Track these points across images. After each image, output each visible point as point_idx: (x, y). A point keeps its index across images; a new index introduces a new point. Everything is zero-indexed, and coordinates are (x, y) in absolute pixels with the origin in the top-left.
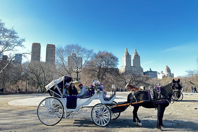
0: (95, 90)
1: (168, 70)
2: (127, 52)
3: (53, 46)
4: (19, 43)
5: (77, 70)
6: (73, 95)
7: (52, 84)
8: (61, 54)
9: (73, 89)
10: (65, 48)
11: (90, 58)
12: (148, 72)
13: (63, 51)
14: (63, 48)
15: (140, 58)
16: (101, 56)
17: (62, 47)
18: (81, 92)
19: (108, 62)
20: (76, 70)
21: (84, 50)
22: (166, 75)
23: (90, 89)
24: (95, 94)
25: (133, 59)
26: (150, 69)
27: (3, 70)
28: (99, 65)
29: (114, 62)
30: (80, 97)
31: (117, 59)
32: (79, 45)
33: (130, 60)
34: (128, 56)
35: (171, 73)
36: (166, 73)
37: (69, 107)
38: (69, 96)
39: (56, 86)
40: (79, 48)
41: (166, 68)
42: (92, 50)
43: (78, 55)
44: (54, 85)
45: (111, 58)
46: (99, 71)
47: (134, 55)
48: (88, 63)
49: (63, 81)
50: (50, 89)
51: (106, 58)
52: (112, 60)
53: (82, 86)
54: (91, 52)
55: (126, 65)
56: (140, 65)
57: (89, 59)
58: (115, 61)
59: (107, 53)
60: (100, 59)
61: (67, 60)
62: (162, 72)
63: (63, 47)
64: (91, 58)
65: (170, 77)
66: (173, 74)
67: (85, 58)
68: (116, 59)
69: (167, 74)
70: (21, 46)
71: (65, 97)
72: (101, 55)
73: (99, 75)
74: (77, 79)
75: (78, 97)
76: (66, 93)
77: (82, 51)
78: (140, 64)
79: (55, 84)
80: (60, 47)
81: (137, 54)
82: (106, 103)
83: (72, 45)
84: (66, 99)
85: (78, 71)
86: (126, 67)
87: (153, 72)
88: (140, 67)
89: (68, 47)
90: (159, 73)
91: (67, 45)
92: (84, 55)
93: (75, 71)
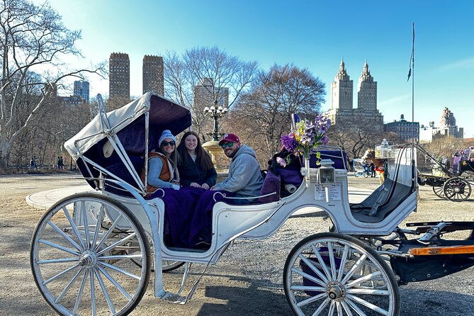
0: (307, 162)
1: (450, 119)
2: (344, 71)
3: (158, 60)
4: (68, 44)
5: (217, 108)
6: (194, 184)
7: (94, 129)
8: (176, 76)
9: (194, 157)
10: (185, 58)
11: (249, 84)
12: (395, 123)
13: (179, 67)
14: (181, 59)
15: (376, 89)
16: (278, 80)
17: (177, 56)
18: (231, 174)
19: (297, 95)
20: (213, 108)
21: (233, 65)
22: (443, 133)
23: (279, 159)
24: (307, 183)
25: (359, 90)
26: (402, 116)
27: (33, 113)
28: (272, 103)
29: (314, 96)
30: (229, 194)
31: (322, 86)
32: (221, 50)
33: (351, 94)
34: (346, 83)
35: (456, 127)
36: (442, 127)
37: (174, 239)
38: (177, 187)
39: (110, 139)
40: (219, 59)
41: (442, 113)
42: (255, 63)
43: (218, 77)
44: (102, 137)
45: (306, 84)
46: (273, 121)
47: (361, 80)
48: (244, 97)
49: (143, 116)
50: (85, 154)
51: (291, 85)
52: (308, 89)
53: (235, 146)
54: (251, 67)
55: (338, 107)
56: (376, 106)
57: (247, 89)
58: (317, 92)
59: (295, 72)
60: (275, 87)
61: (191, 92)
62: (433, 123)
63: (181, 56)
64: (253, 85)
65: (452, 137)
66: (462, 129)
67: (236, 85)
68: (317, 87)
69: (446, 130)
70: (74, 53)
71: (158, 194)
72: (279, 76)
73: (272, 129)
74: (216, 135)
75: (220, 199)
76: (164, 174)
77: (227, 66)
78: (376, 102)
79: (107, 131)
80: (172, 57)
81: (370, 76)
82: (361, 231)
83: (203, 50)
84: (160, 203)
85: (218, 111)
86: (340, 110)
87: (408, 123)
88: (377, 111)
89: (192, 55)
90: (423, 126)
91: (190, 50)
92: (234, 77)
93: (210, 111)
